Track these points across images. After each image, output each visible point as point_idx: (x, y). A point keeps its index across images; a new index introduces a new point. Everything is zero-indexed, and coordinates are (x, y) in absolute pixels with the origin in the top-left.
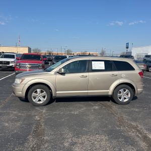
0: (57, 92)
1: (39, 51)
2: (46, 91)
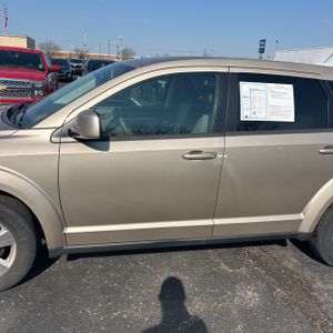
1: (56, 48)
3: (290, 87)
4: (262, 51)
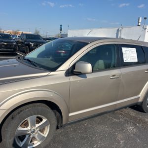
0: (70, 115)
2: (47, 117)
3: (135, 49)
4: (61, 30)
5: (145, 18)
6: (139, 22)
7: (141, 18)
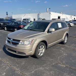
4: (7, 14)
5: (50, 9)
6: (47, 10)
7: (48, 9)
